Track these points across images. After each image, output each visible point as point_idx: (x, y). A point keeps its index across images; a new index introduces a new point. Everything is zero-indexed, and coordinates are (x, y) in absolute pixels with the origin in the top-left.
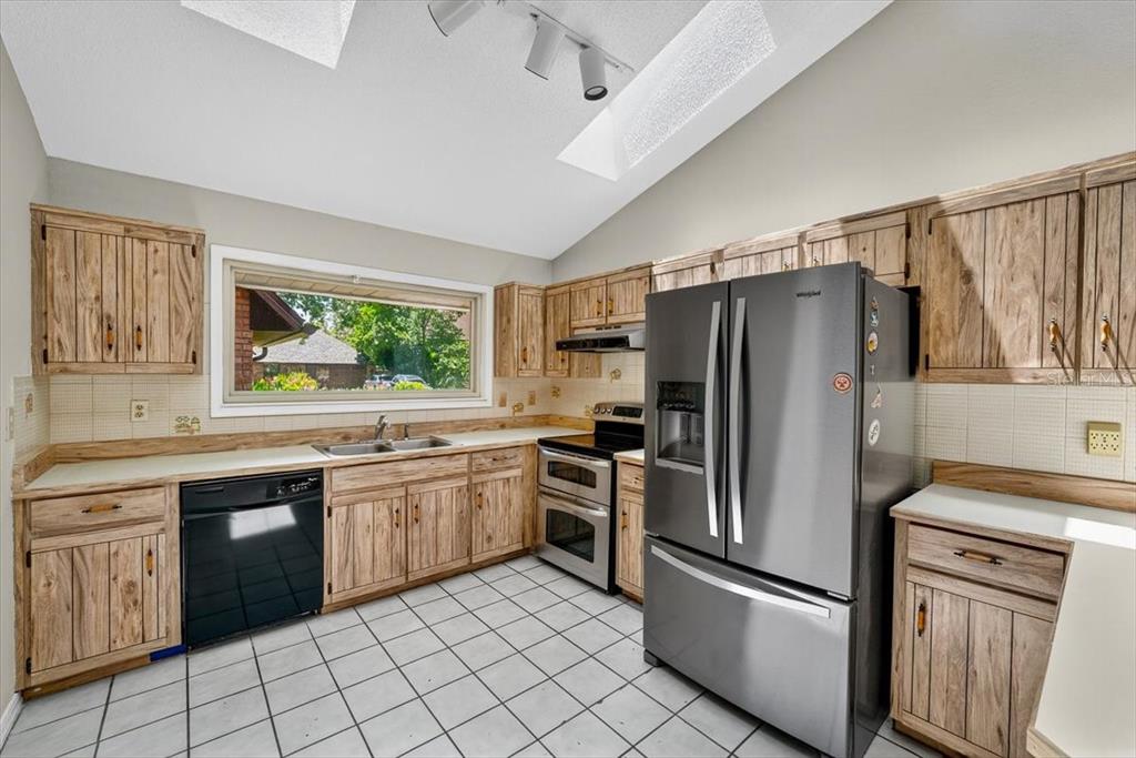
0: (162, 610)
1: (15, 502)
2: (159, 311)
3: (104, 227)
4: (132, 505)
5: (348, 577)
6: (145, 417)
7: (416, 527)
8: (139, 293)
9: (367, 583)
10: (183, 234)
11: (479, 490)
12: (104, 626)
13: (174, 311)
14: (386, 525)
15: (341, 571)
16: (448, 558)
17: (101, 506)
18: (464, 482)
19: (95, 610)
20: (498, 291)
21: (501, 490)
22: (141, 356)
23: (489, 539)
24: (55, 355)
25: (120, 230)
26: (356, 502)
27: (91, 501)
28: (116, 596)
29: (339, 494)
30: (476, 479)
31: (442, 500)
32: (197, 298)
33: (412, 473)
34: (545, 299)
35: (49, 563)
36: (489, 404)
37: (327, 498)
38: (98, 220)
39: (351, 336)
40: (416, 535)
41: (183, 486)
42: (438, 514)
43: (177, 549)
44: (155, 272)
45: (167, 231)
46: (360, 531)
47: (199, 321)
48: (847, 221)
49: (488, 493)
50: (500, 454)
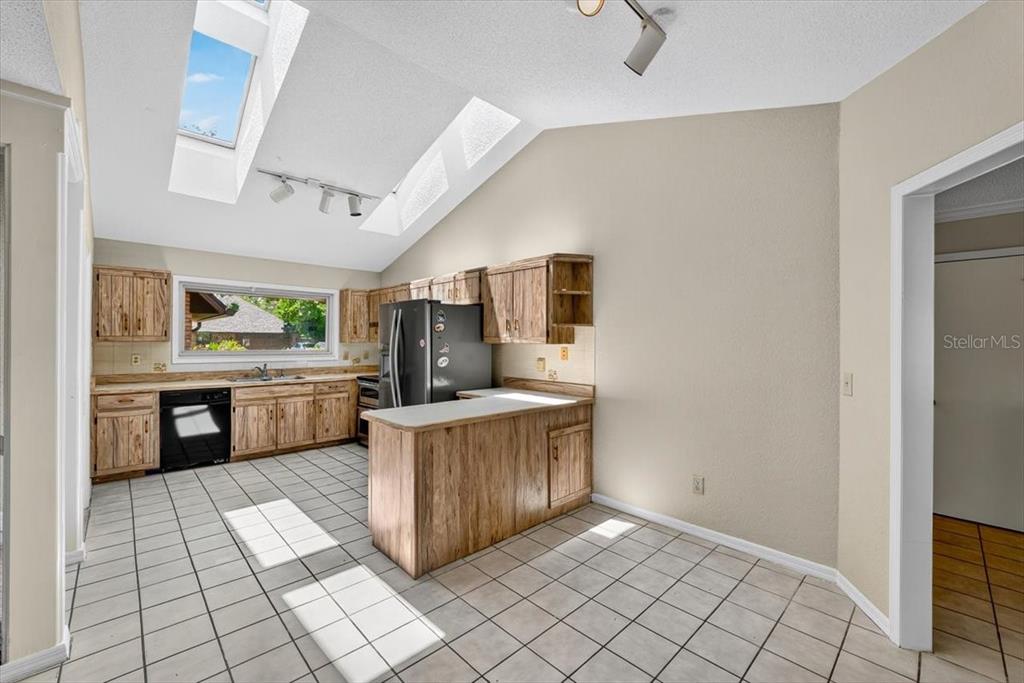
0: (152, 450)
1: (91, 395)
2: (149, 312)
3: (124, 273)
4: (140, 400)
5: (244, 443)
6: (138, 363)
7: (282, 421)
8: (140, 303)
9: (254, 447)
10: (160, 274)
11: (321, 403)
12: (126, 452)
13: (156, 311)
14: (265, 418)
15: (240, 439)
16: (301, 438)
17: (125, 399)
18: (311, 398)
19: (122, 446)
20: (341, 292)
21: (334, 404)
22: (140, 333)
23: (327, 430)
24: (102, 333)
25: (131, 274)
26: (249, 405)
27: (121, 397)
28: (131, 441)
29: (239, 400)
30: (318, 397)
31: (297, 408)
32: (167, 304)
33: (281, 392)
34: (368, 297)
35: (104, 423)
36: (337, 358)
37: (233, 403)
38: (122, 270)
39: (279, 308)
40: (282, 425)
41: (161, 393)
42: (295, 414)
43: (158, 422)
44: (148, 293)
45: (153, 273)
46: (250, 421)
47: (168, 316)
48: (467, 272)
49: (326, 405)
50: (334, 384)
